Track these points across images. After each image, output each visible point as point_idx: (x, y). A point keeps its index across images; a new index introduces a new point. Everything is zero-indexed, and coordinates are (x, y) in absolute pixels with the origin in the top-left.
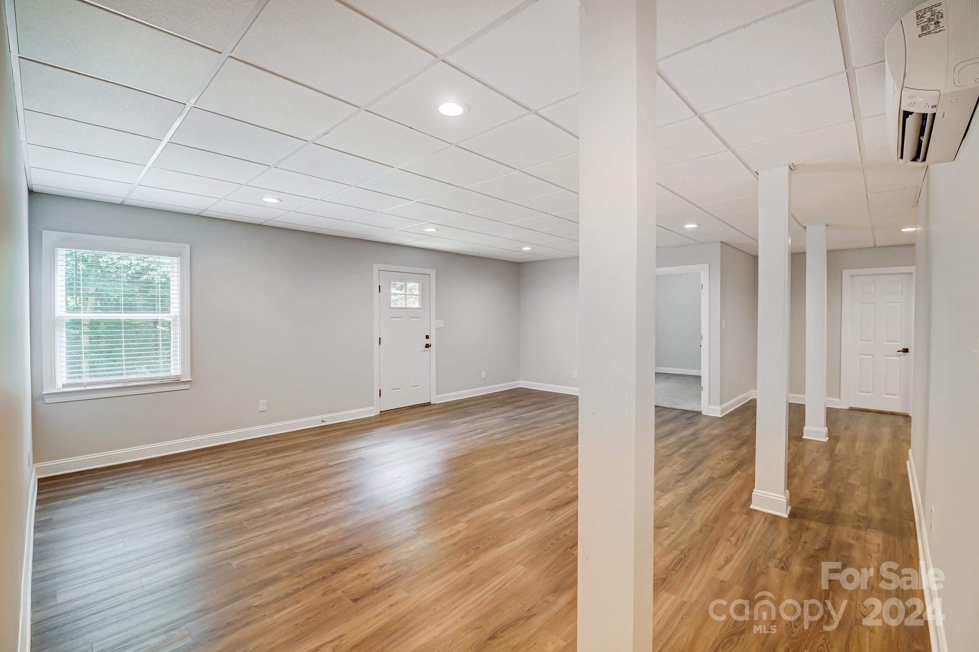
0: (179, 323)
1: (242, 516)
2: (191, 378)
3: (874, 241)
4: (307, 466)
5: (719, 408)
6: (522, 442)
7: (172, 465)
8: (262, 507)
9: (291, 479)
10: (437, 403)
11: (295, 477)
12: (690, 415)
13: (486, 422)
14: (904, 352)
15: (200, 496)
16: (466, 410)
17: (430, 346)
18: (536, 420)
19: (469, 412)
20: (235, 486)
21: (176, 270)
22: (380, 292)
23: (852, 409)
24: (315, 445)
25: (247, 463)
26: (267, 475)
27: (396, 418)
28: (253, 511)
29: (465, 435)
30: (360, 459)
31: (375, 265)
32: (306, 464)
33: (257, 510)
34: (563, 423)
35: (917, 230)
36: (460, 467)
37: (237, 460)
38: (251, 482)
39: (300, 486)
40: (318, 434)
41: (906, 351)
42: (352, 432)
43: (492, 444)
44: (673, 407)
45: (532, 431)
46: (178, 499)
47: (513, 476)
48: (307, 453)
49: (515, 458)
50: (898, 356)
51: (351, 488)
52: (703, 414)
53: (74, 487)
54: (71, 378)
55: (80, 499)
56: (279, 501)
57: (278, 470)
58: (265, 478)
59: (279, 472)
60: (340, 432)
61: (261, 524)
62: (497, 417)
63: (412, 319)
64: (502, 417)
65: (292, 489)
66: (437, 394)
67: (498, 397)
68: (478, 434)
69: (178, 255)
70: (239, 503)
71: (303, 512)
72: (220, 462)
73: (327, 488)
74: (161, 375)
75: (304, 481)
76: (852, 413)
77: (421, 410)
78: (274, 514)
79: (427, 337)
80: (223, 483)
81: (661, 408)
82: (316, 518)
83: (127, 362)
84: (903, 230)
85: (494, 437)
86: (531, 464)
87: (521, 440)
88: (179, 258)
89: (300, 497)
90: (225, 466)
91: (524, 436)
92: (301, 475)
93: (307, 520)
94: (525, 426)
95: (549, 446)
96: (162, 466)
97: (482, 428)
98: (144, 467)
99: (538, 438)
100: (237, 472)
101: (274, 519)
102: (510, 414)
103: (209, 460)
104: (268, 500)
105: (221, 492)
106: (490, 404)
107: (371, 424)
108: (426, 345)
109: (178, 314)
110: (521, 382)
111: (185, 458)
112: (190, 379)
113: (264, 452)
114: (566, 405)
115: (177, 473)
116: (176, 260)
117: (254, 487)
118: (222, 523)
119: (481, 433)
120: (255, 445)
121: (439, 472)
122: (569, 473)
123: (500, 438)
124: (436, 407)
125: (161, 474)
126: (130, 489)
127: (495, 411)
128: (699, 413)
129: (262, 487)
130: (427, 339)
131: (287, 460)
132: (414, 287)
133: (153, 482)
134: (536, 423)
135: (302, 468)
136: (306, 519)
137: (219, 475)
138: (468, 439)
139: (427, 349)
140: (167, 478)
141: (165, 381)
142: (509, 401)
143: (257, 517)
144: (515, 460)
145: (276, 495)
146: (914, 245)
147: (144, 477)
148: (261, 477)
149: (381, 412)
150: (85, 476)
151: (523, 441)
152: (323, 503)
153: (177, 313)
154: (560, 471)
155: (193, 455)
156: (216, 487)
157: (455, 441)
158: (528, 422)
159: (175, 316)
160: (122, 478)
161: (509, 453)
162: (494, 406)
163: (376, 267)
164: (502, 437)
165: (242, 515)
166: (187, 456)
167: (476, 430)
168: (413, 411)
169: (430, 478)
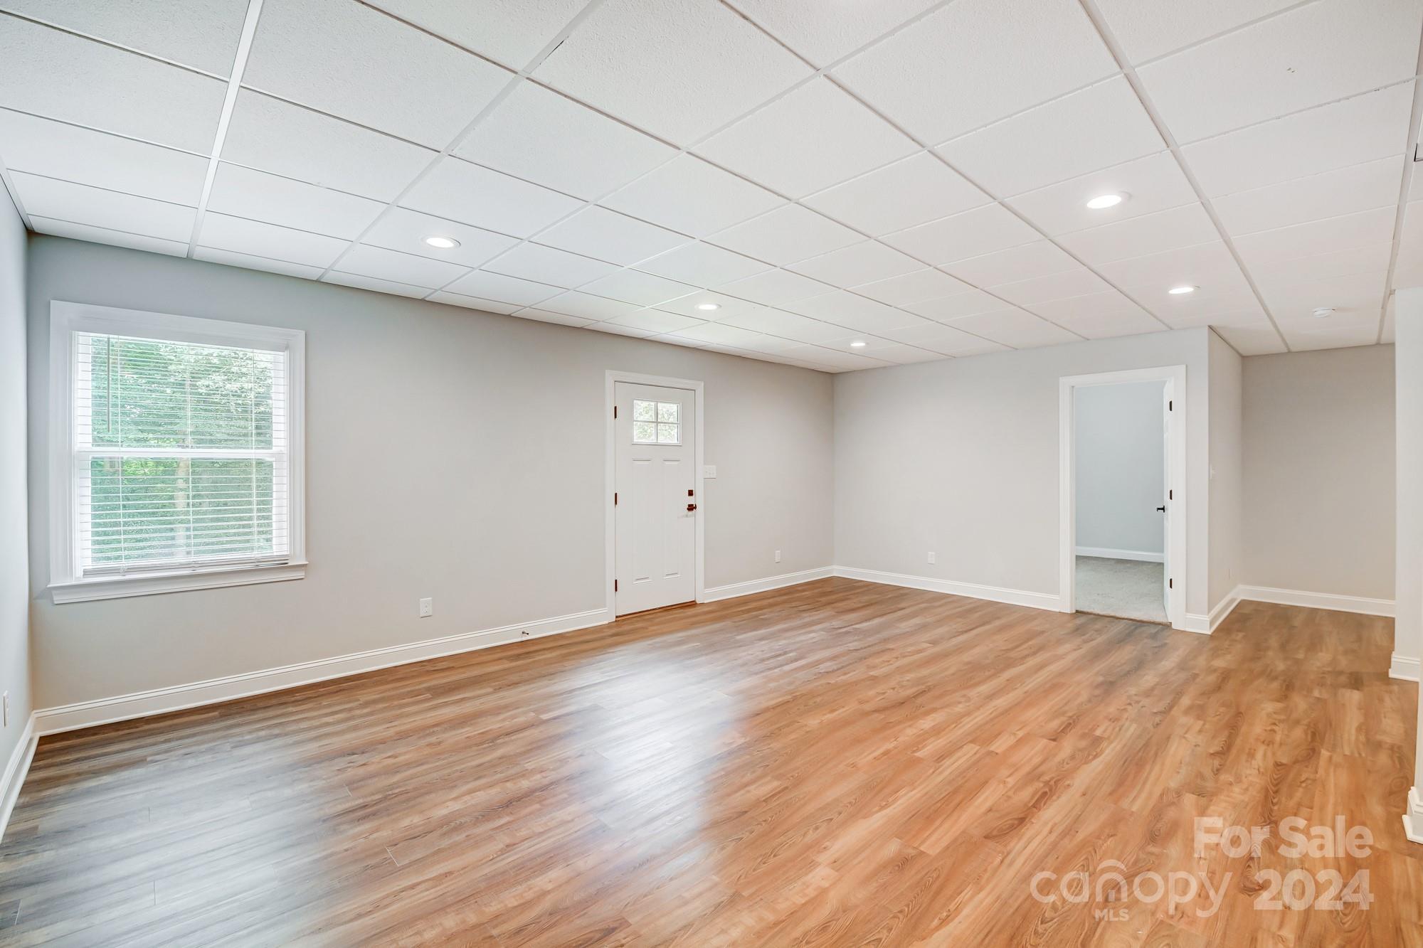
0: (286, 465)
1: (385, 834)
2: (307, 560)
4: (504, 720)
5: (1206, 619)
6: (874, 679)
7: (271, 713)
8: (422, 812)
9: (475, 748)
10: (706, 602)
11: (482, 744)
12: (1153, 630)
13: (798, 639)
15: (312, 784)
16: (757, 616)
17: (695, 508)
18: (885, 634)
19: (766, 619)
20: (377, 760)
21: (281, 374)
22: (616, 417)
24: (515, 678)
25: (399, 712)
26: (433, 739)
27: (643, 628)
28: (406, 822)
29: (772, 663)
30: (595, 708)
31: (608, 373)
32: (501, 717)
33: (413, 820)
34: (934, 643)
36: (779, 729)
37: (381, 706)
38: (405, 753)
39: (493, 765)
40: (518, 657)
42: (575, 653)
43: (823, 681)
44: (1113, 614)
45: (885, 657)
46: (271, 789)
47: (886, 753)
48: (501, 694)
49: (875, 711)
51: (584, 772)
52: (1174, 626)
53: (95, 757)
54: (100, 559)
55: (102, 782)
56: (455, 799)
57: (453, 728)
58: (430, 745)
59: (453, 733)
60: (554, 654)
61: (419, 856)
62: (814, 628)
63: (667, 463)
64: (822, 630)
65: (478, 773)
66: (707, 585)
67: (803, 594)
68: (792, 662)
69: (286, 348)
70: (380, 801)
71: (501, 826)
72: (350, 710)
73: (542, 772)
74: (256, 554)
75: (499, 753)
77: (682, 615)
78: (445, 829)
79: (691, 493)
80: (354, 754)
81: (1092, 616)
82: (526, 844)
83: (196, 533)
85: (823, 668)
86: (910, 726)
87: (871, 673)
88: (286, 353)
89: (493, 791)
90: (361, 716)
91: (874, 667)
92: (492, 740)
93: (509, 847)
94: (869, 646)
95: (930, 689)
96: (254, 714)
97: (795, 650)
98: (223, 717)
99: (901, 670)
100: (380, 731)
101: (445, 843)
102: (836, 623)
103: (334, 705)
104: (433, 795)
105: (350, 773)
106: (794, 604)
107: (603, 638)
108: (689, 505)
109: (285, 450)
110: (835, 567)
111: (293, 699)
112: (305, 562)
113: (428, 689)
114: (925, 608)
115: (276, 731)
116: (282, 356)
117: (408, 765)
118: (346, 850)
119: (796, 660)
120: (413, 677)
121: (742, 741)
122: (992, 748)
123: (833, 671)
124: (706, 609)
125: (250, 732)
126: (191, 762)
127: (807, 618)
128: (1167, 626)
129: (422, 764)
130: (691, 497)
131: (468, 708)
132: (669, 410)
133: (232, 748)
134: (886, 640)
135: (493, 724)
136: (507, 846)
137: (348, 736)
138: (776, 670)
139: (690, 513)
140: (258, 740)
141: (263, 565)
142: (824, 599)
143: (413, 837)
144: (876, 715)
145: (448, 784)
147: (219, 738)
148: (423, 742)
149: (617, 617)
150: (121, 733)
151: (876, 677)
152: (537, 806)
153: (283, 449)
154: (972, 742)
155: (309, 693)
156: (341, 763)
157: (756, 674)
158: (871, 640)
159: (280, 454)
160: (181, 738)
161: (861, 702)
162: (801, 608)
163: (610, 376)
164: (835, 667)
165: (386, 831)
166: (298, 696)
167: (785, 653)
168: (669, 616)
169: (730, 753)
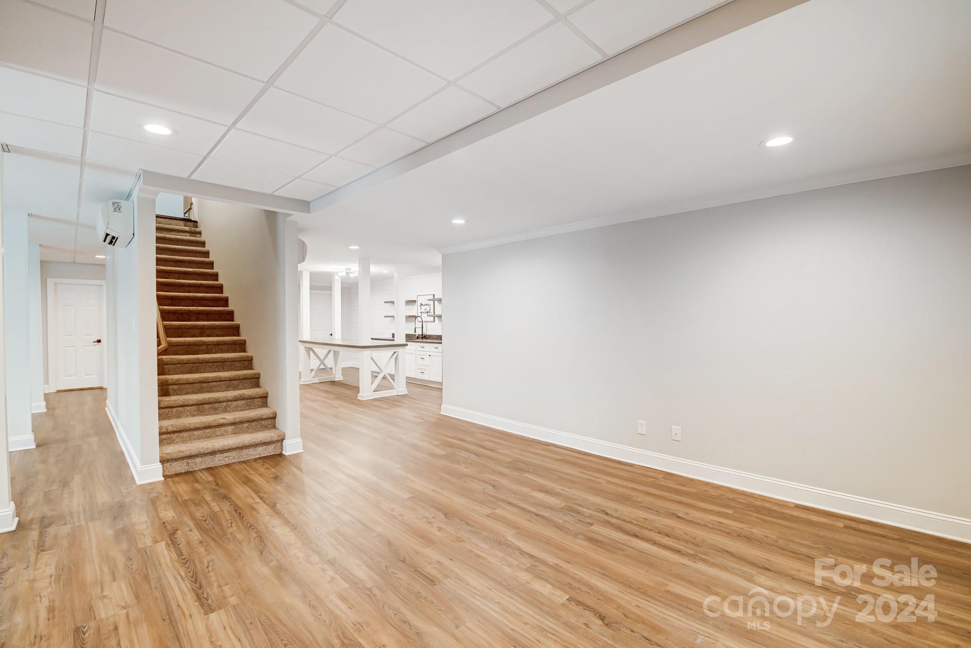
3: (74, 259)
14: (98, 342)
23: (59, 391)
35: (105, 258)
41: (99, 341)
50: (94, 345)
76: (60, 394)
84: (96, 256)
146: (104, 265)
